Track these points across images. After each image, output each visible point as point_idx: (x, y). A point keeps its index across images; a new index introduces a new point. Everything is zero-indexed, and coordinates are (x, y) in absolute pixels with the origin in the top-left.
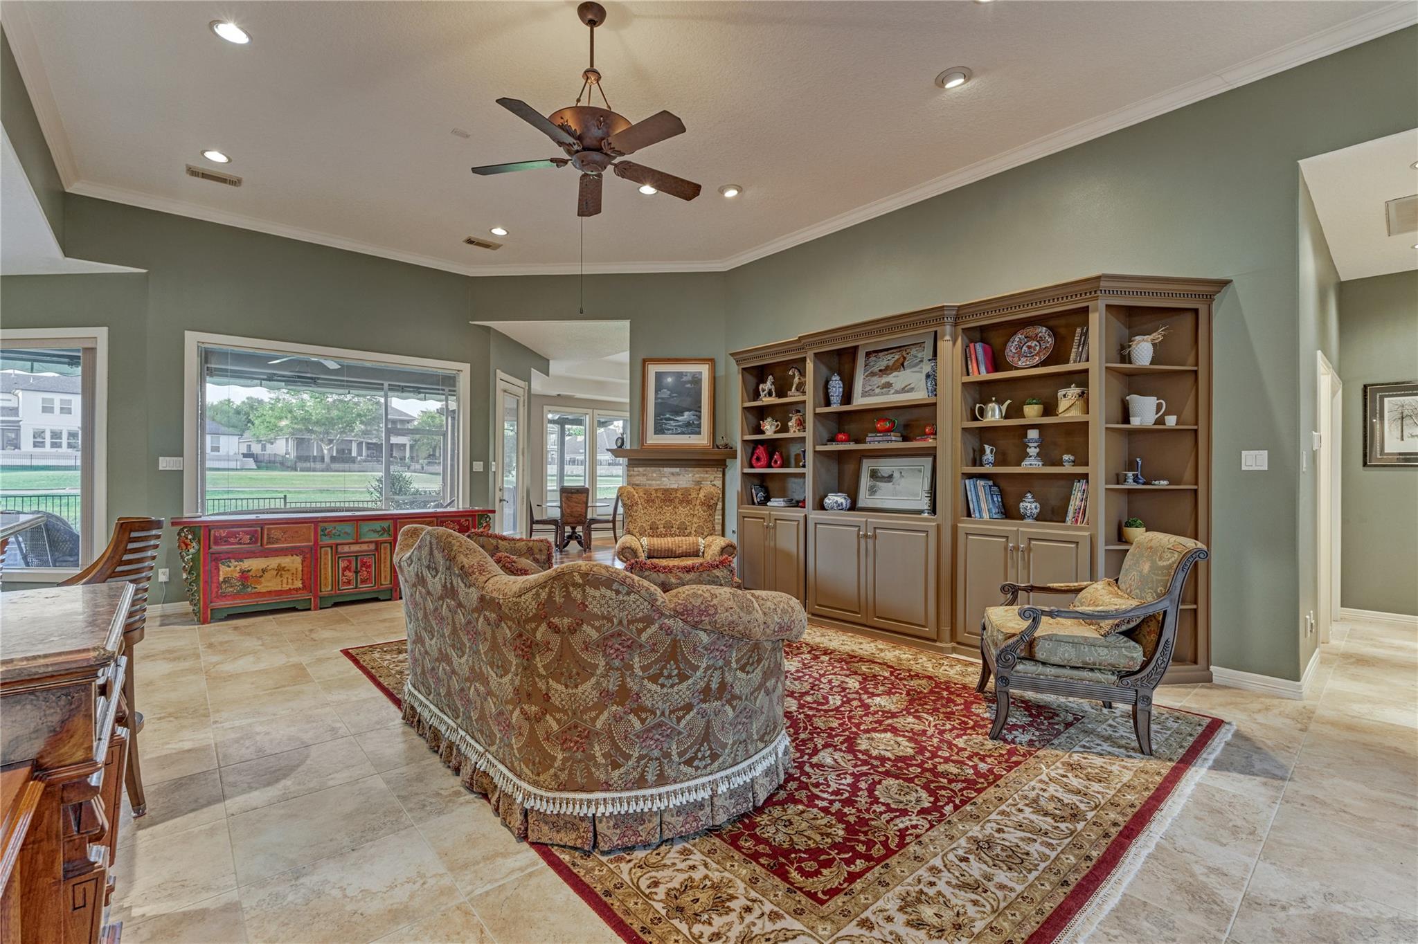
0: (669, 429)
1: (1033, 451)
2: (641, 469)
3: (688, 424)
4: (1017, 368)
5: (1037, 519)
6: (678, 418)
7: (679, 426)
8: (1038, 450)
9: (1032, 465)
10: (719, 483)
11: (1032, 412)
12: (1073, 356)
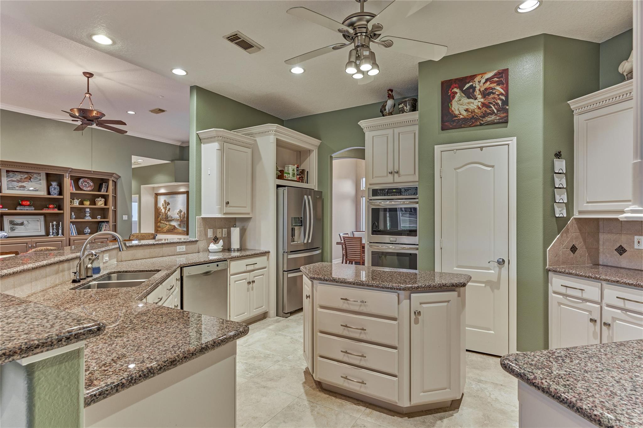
1: (88, 215)
4: (84, 191)
5: (90, 234)
8: (89, 214)
9: (88, 219)
11: (87, 203)
12: (103, 190)
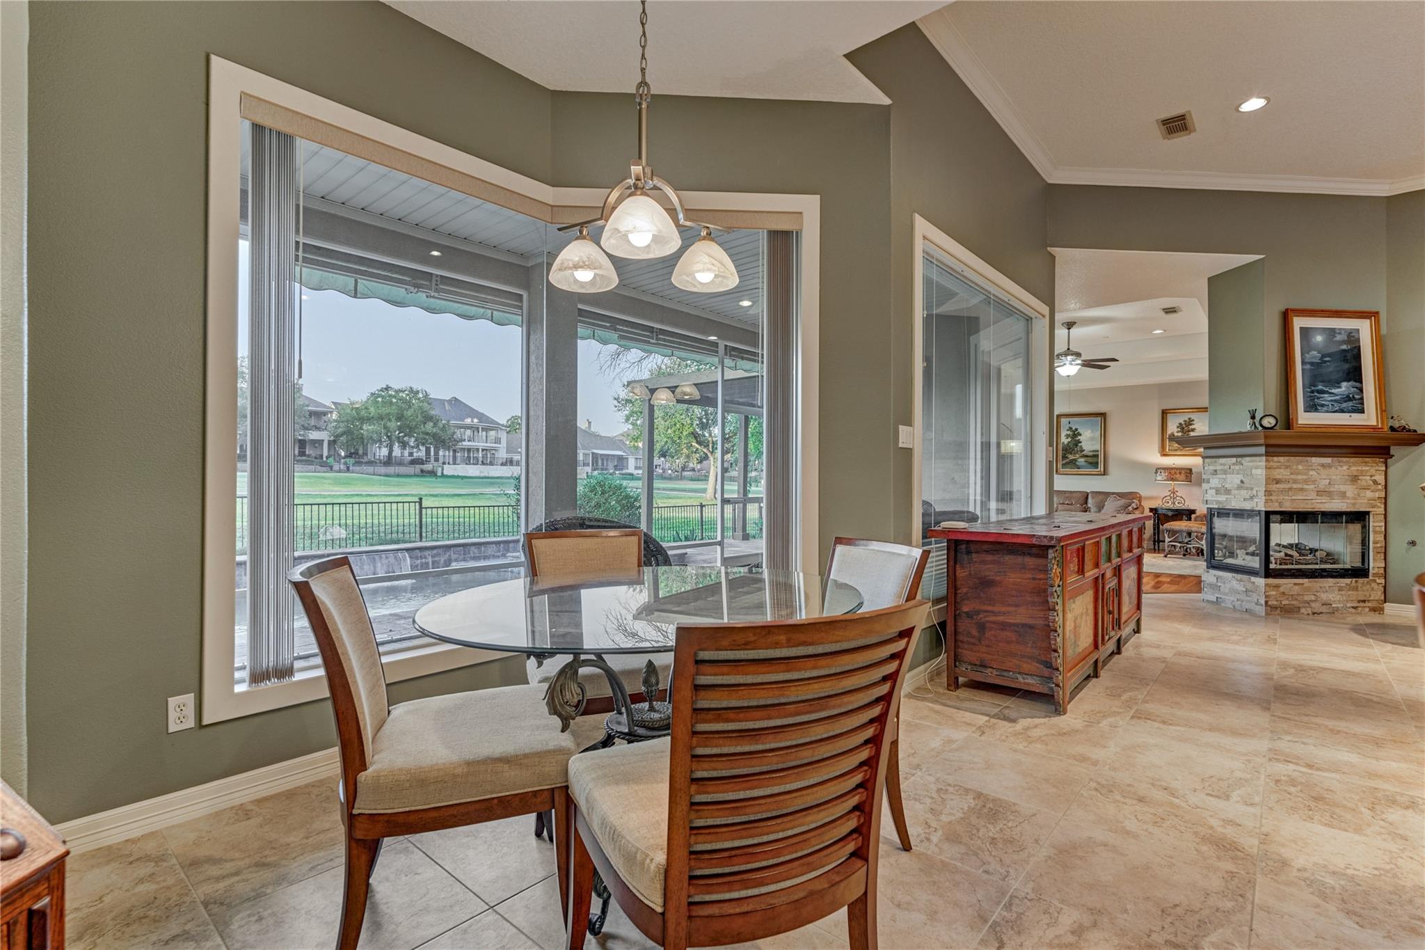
0: (1323, 406)
2: (1281, 459)
3: (1348, 398)
6: (1333, 391)
7: (1335, 401)
10: (1380, 478)
